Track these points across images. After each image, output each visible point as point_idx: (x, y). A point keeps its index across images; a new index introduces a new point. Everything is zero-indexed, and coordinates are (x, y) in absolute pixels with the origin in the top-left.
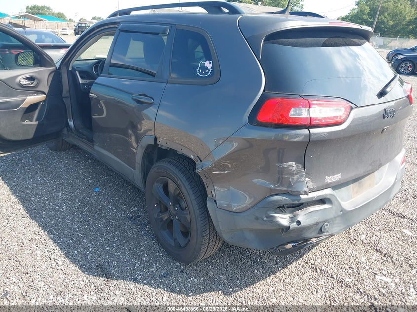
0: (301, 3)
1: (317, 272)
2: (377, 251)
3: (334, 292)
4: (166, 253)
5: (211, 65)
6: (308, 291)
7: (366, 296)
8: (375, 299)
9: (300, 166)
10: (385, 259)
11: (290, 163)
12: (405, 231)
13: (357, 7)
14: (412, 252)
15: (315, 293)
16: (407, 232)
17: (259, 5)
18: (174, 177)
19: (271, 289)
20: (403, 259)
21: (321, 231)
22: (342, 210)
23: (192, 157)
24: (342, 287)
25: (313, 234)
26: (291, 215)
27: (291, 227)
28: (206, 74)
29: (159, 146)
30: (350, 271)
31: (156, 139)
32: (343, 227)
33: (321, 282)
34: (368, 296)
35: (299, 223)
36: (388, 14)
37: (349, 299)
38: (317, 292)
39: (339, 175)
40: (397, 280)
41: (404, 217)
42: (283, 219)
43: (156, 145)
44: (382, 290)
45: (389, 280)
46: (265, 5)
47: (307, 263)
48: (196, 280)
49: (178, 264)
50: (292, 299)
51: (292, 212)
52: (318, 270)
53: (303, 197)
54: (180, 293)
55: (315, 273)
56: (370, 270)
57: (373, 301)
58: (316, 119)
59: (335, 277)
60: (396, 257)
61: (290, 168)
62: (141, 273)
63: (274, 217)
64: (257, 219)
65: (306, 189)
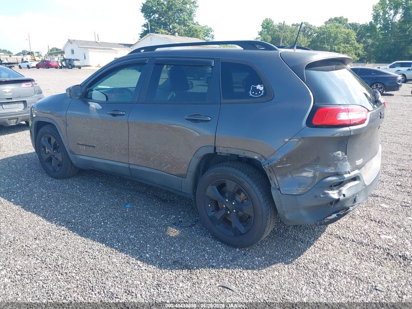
0: (211, 33)
1: (341, 239)
2: (372, 220)
3: (360, 250)
4: (223, 244)
5: (263, 88)
6: (342, 253)
7: (382, 249)
8: (389, 250)
9: (344, 154)
10: (380, 225)
11: (338, 152)
12: (382, 205)
13: (260, 36)
14: (395, 218)
15: (347, 253)
16: (384, 205)
17: (177, 36)
18: (235, 176)
19: (318, 255)
20: (391, 223)
21: (355, 201)
22: (365, 185)
23: (256, 157)
24: (363, 246)
25: (351, 204)
26: (337, 191)
27: (340, 199)
28: (258, 94)
29: (218, 154)
30: (363, 235)
31: (215, 148)
32: (364, 198)
33: (348, 246)
34: (383, 249)
35: (344, 195)
36: (287, 42)
37: (372, 252)
38: (348, 252)
39: (362, 159)
40: (395, 237)
41: (377, 196)
42: (334, 194)
43: (215, 153)
44: (389, 244)
45: (391, 237)
46: (181, 36)
47: (331, 235)
48: (259, 259)
49: (238, 250)
50: (335, 259)
51: (337, 189)
52: (342, 238)
53: (346, 176)
54: (253, 269)
55: (341, 240)
56: (375, 233)
57: (387, 251)
58: (354, 120)
59: (355, 240)
60: (386, 222)
61: (338, 156)
62: (214, 261)
63: (328, 193)
64: (316, 197)
65: (349, 170)
